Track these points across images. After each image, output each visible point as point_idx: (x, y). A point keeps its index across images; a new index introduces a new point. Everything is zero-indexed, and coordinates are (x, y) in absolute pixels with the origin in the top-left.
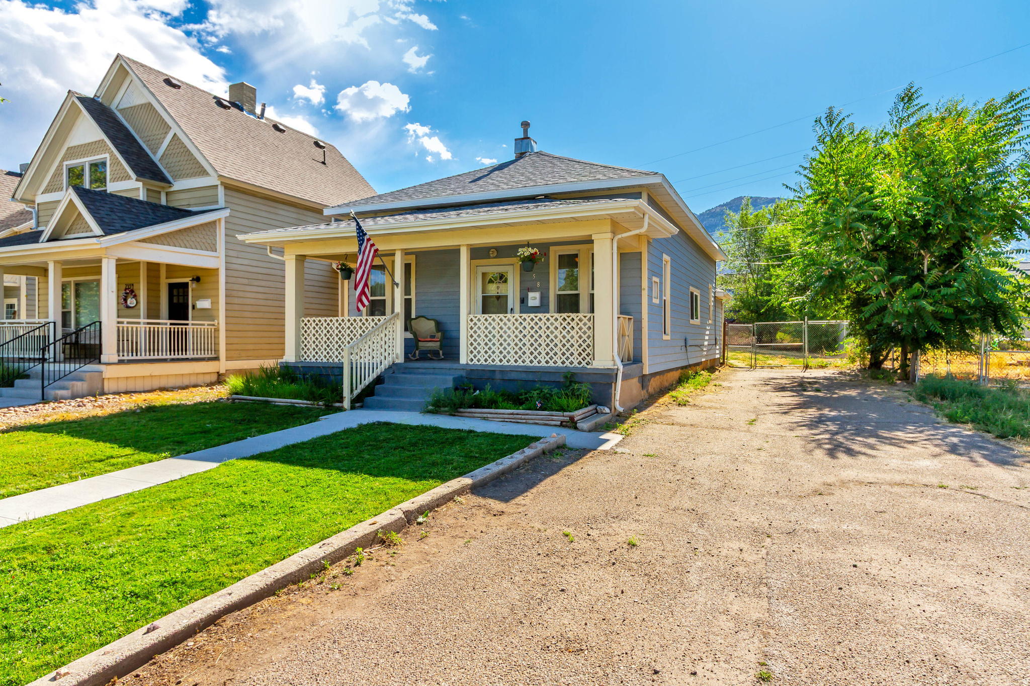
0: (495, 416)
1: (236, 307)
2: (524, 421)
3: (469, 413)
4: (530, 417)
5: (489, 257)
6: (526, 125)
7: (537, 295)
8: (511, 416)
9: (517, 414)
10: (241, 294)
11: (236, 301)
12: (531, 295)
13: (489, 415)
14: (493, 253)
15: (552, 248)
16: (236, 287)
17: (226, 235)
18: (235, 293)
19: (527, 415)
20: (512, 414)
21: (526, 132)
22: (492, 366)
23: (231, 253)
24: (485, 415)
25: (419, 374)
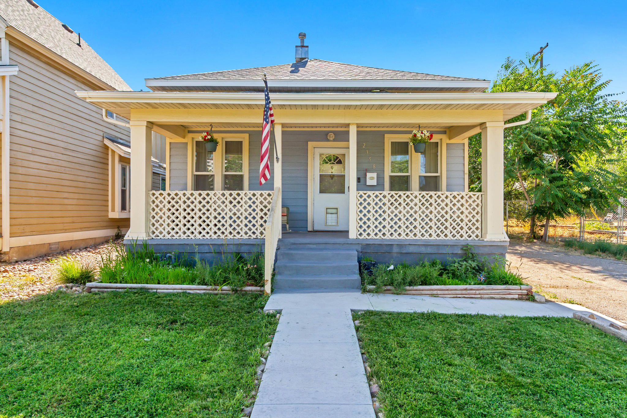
0: (446, 292)
1: (21, 178)
2: (479, 296)
3: (416, 290)
4: (485, 291)
5: (328, 140)
6: (302, 36)
7: (375, 175)
8: (464, 292)
9: (471, 290)
10: (26, 164)
11: (21, 170)
12: (369, 175)
13: (439, 292)
14: (332, 136)
15: (386, 135)
16: (19, 155)
17: (11, 97)
18: (19, 162)
19: (482, 290)
20: (466, 290)
21: (302, 41)
22: (390, 240)
23: (15, 117)
24: (435, 292)
25: (312, 249)
